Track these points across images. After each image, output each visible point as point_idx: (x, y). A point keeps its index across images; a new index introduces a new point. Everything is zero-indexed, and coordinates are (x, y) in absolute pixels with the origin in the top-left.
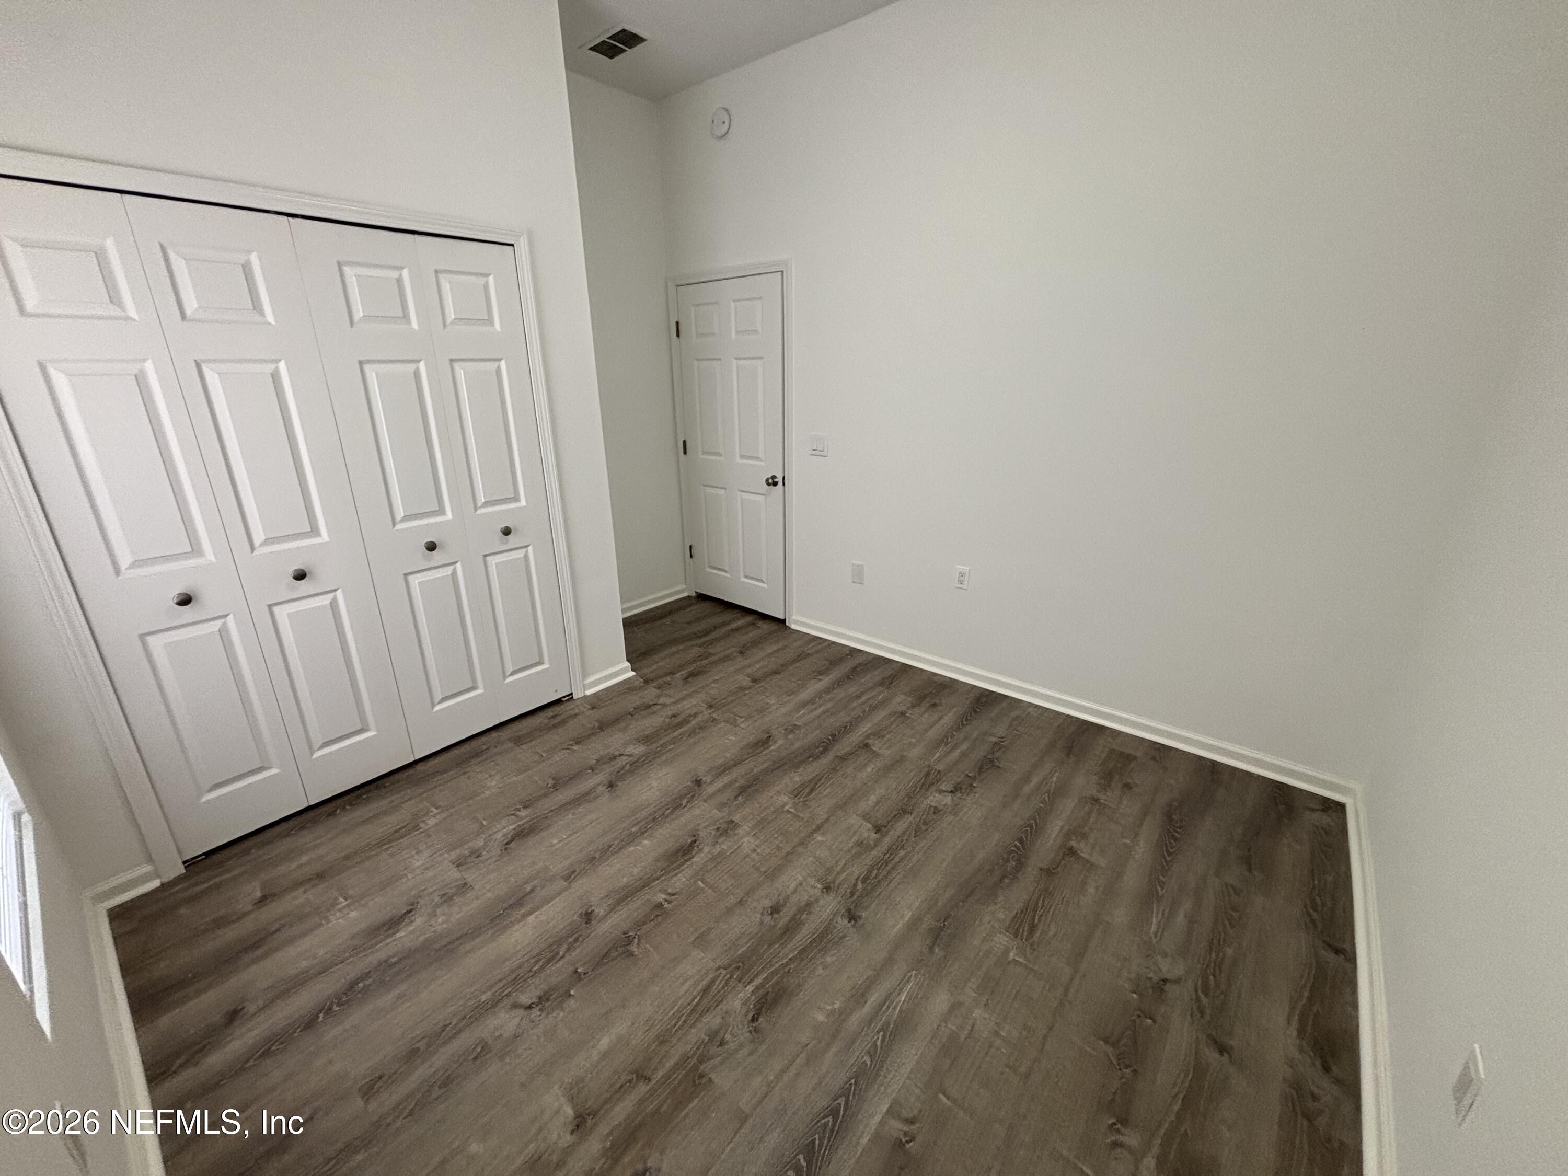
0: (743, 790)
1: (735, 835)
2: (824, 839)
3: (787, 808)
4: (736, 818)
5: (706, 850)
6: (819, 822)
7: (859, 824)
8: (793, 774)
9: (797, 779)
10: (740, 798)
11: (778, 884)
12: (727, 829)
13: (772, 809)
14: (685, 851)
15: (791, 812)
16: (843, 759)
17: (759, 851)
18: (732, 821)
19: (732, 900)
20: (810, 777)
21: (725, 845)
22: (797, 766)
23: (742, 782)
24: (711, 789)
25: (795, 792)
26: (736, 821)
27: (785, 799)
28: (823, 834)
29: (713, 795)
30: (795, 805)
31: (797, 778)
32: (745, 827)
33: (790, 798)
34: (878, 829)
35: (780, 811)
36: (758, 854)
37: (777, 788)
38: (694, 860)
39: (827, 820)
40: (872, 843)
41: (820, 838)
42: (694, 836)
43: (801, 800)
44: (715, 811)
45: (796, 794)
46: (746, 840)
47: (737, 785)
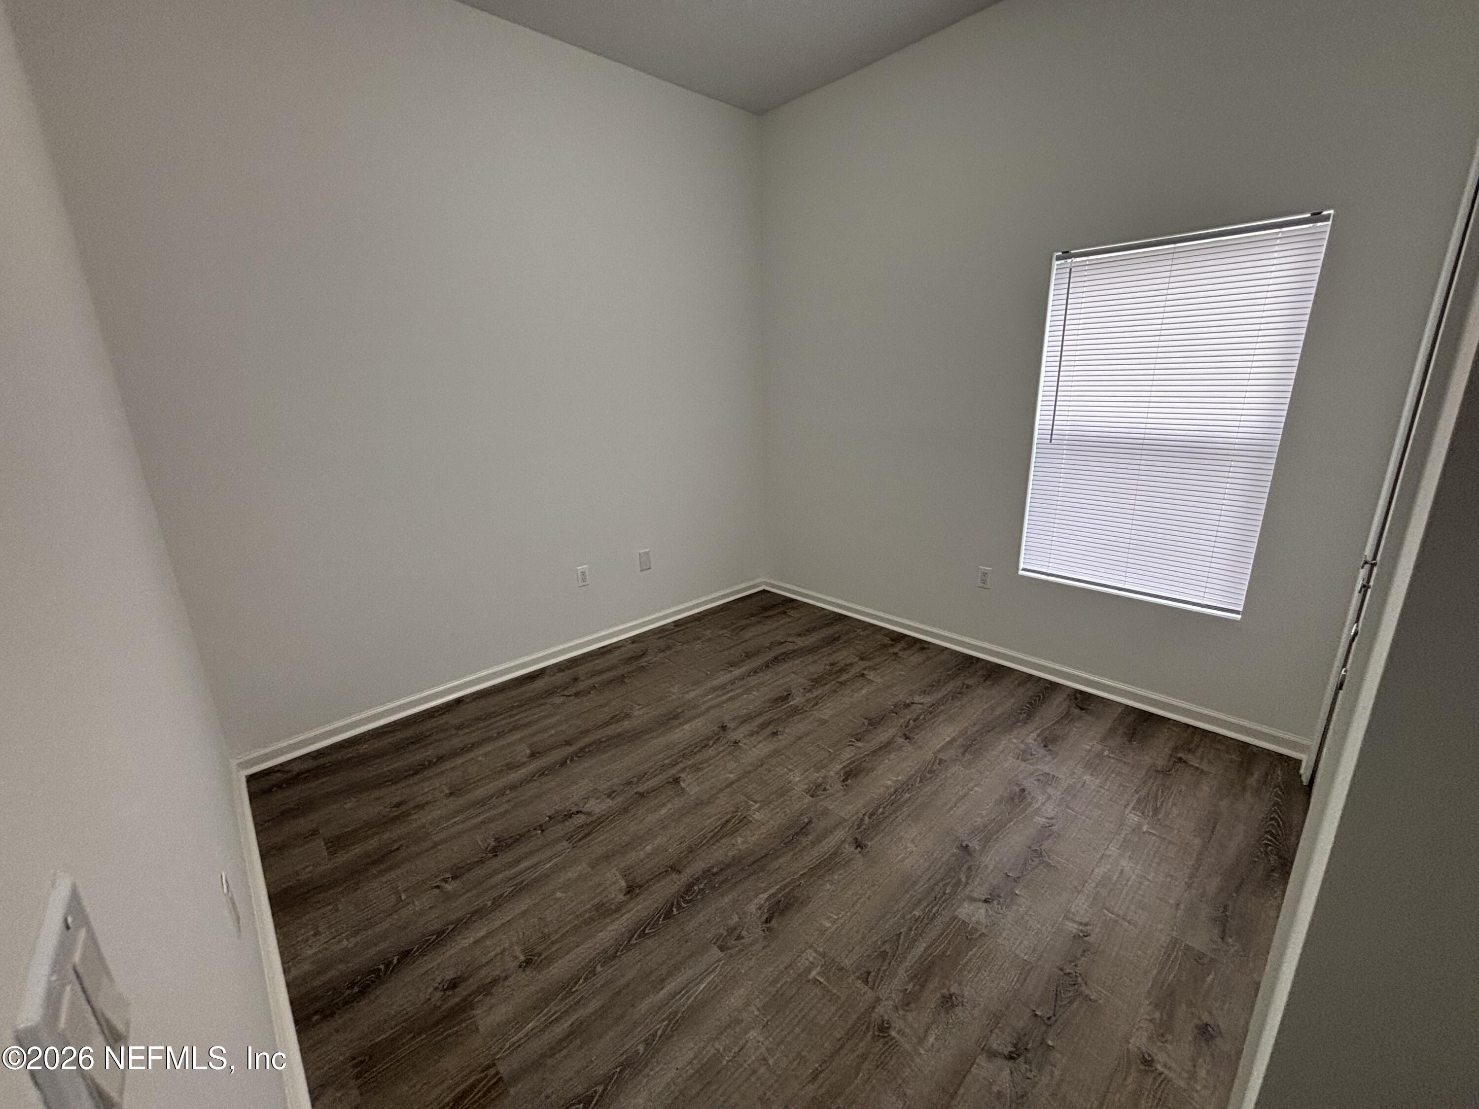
0: (803, 830)
1: (807, 784)
2: (728, 775)
3: (757, 805)
4: (808, 799)
5: (832, 773)
6: (728, 790)
7: (691, 787)
8: (743, 847)
9: (739, 840)
10: (806, 820)
11: (771, 747)
12: (816, 790)
13: (772, 806)
14: (851, 774)
15: (753, 801)
16: (674, 869)
17: (786, 770)
18: (812, 796)
19: (805, 740)
20: (724, 841)
21: (817, 776)
22: (737, 860)
23: (806, 841)
24: (840, 834)
25: (745, 821)
26: (808, 796)
27: (757, 816)
28: (727, 778)
29: (836, 827)
30: (748, 808)
31: (743, 842)
32: (799, 789)
33: (751, 816)
34: (676, 781)
35: (765, 803)
36: (787, 767)
37: (764, 829)
38: (841, 766)
39: (721, 790)
40: (688, 770)
41: (731, 776)
42: (846, 785)
43: (739, 814)
44: (830, 808)
45: (744, 821)
46: (797, 779)
47: (810, 837)
